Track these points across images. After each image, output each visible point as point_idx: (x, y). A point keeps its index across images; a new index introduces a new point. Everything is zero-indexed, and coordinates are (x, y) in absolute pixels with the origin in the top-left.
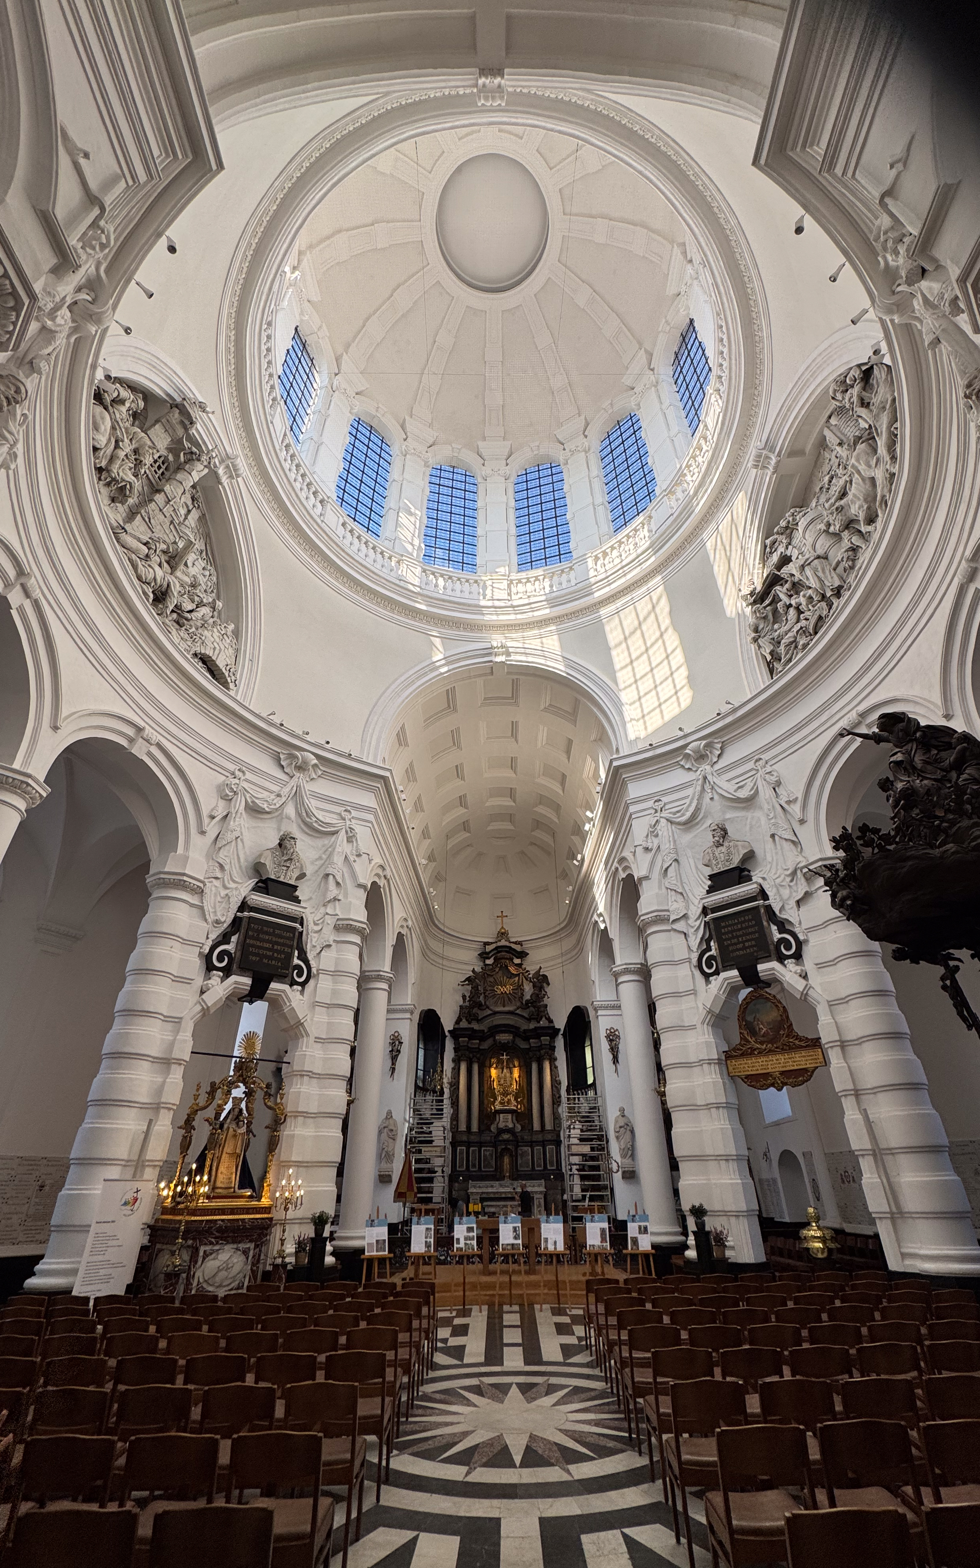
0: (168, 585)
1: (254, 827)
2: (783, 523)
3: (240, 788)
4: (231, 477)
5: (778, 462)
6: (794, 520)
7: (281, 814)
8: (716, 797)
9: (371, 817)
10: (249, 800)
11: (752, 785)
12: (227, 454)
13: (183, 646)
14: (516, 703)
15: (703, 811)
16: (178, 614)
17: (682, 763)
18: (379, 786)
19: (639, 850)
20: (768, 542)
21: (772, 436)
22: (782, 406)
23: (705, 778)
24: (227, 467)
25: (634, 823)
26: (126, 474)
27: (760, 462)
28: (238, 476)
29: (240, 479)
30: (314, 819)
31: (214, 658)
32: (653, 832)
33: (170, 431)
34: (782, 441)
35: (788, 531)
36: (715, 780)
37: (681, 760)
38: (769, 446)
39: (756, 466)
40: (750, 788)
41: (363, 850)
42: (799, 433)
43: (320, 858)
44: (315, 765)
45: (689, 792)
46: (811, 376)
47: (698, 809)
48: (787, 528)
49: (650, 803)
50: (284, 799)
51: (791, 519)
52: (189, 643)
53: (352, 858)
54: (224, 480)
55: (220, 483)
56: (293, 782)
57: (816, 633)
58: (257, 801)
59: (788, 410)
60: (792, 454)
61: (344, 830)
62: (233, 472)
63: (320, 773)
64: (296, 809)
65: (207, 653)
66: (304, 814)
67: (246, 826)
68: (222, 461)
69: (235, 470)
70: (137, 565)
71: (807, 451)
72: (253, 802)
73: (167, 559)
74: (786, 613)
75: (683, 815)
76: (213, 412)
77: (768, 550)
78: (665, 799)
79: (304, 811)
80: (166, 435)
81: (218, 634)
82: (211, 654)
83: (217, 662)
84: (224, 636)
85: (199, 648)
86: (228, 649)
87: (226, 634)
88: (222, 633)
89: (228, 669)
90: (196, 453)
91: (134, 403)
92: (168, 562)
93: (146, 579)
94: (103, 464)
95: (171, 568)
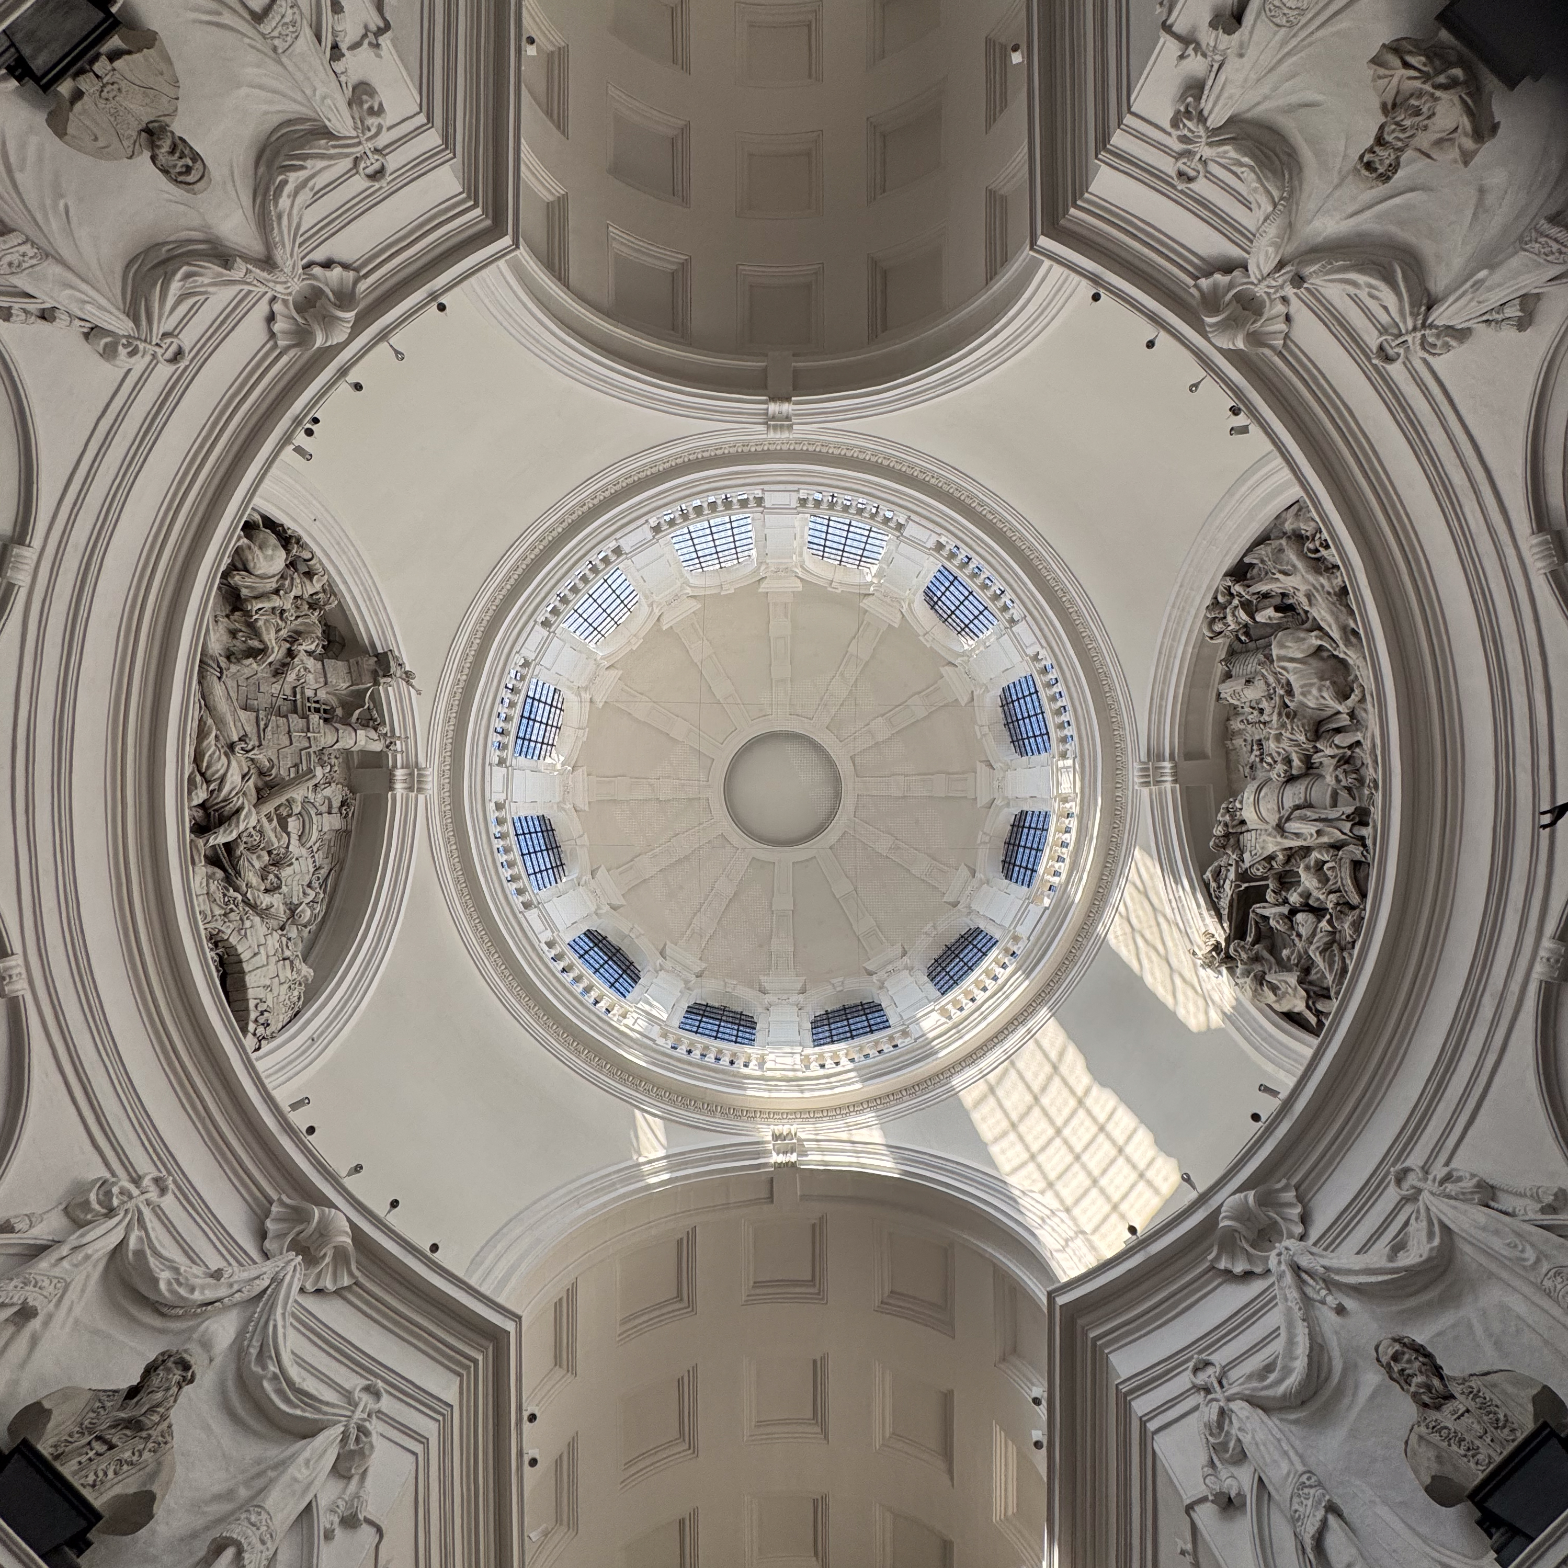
1: (96, 1332)
2: (1218, 831)
3: (130, 1205)
4: (411, 789)
5: (1175, 767)
6: (1233, 817)
7: (193, 1329)
8: (1350, 1304)
9: (428, 1428)
10: (132, 1243)
11: (1424, 1224)
12: (417, 763)
13: (201, 904)
14: (821, 1296)
15: (1336, 1353)
17: (1222, 1265)
18: (480, 1358)
19: (1206, 1515)
20: (1208, 875)
21: (1153, 742)
22: (1152, 699)
23: (1297, 1269)
24: (411, 775)
25: (1163, 1445)
26: (267, 629)
27: (1151, 777)
28: (420, 790)
29: (421, 798)
30: (273, 1368)
31: (247, 967)
32: (1224, 1446)
33: (354, 674)
34: (1169, 740)
35: (1232, 841)
36: (1326, 1262)
37: (1218, 1258)
38: (1155, 755)
39: (1147, 784)
40: (1424, 1234)
41: (370, 1510)
42: (1186, 728)
43: (229, 1495)
44: (341, 1256)
45: (1274, 1319)
46: (1173, 640)
47: (1317, 1350)
48: (1227, 836)
49: (1184, 1381)
50: (222, 1292)
51: (1227, 818)
52: (218, 911)
53: (325, 1520)
54: (399, 787)
55: (391, 789)
56: (269, 1268)
57: (1363, 895)
58: (152, 1261)
59: (1162, 699)
60: (1189, 756)
61: (340, 1428)
62: (415, 783)
63: (346, 1281)
64: (241, 1334)
65: (240, 950)
66: (254, 1351)
67: (77, 1311)
68: (406, 766)
69: (420, 783)
70: (208, 734)
71: (1209, 751)
72: (140, 1254)
73: (260, 784)
74: (1292, 928)
75: (1287, 1372)
76: (419, 693)
77: (1213, 885)
78: (1220, 1358)
79: (256, 1344)
80: (347, 678)
81: (277, 945)
82: (245, 956)
83: (247, 978)
84: (287, 962)
85: (229, 931)
86: (281, 984)
87: (292, 962)
88: (287, 953)
89: (260, 1009)
90: (375, 720)
91: (324, 591)
92: (258, 790)
93: (208, 767)
94: (244, 592)
95: (259, 799)
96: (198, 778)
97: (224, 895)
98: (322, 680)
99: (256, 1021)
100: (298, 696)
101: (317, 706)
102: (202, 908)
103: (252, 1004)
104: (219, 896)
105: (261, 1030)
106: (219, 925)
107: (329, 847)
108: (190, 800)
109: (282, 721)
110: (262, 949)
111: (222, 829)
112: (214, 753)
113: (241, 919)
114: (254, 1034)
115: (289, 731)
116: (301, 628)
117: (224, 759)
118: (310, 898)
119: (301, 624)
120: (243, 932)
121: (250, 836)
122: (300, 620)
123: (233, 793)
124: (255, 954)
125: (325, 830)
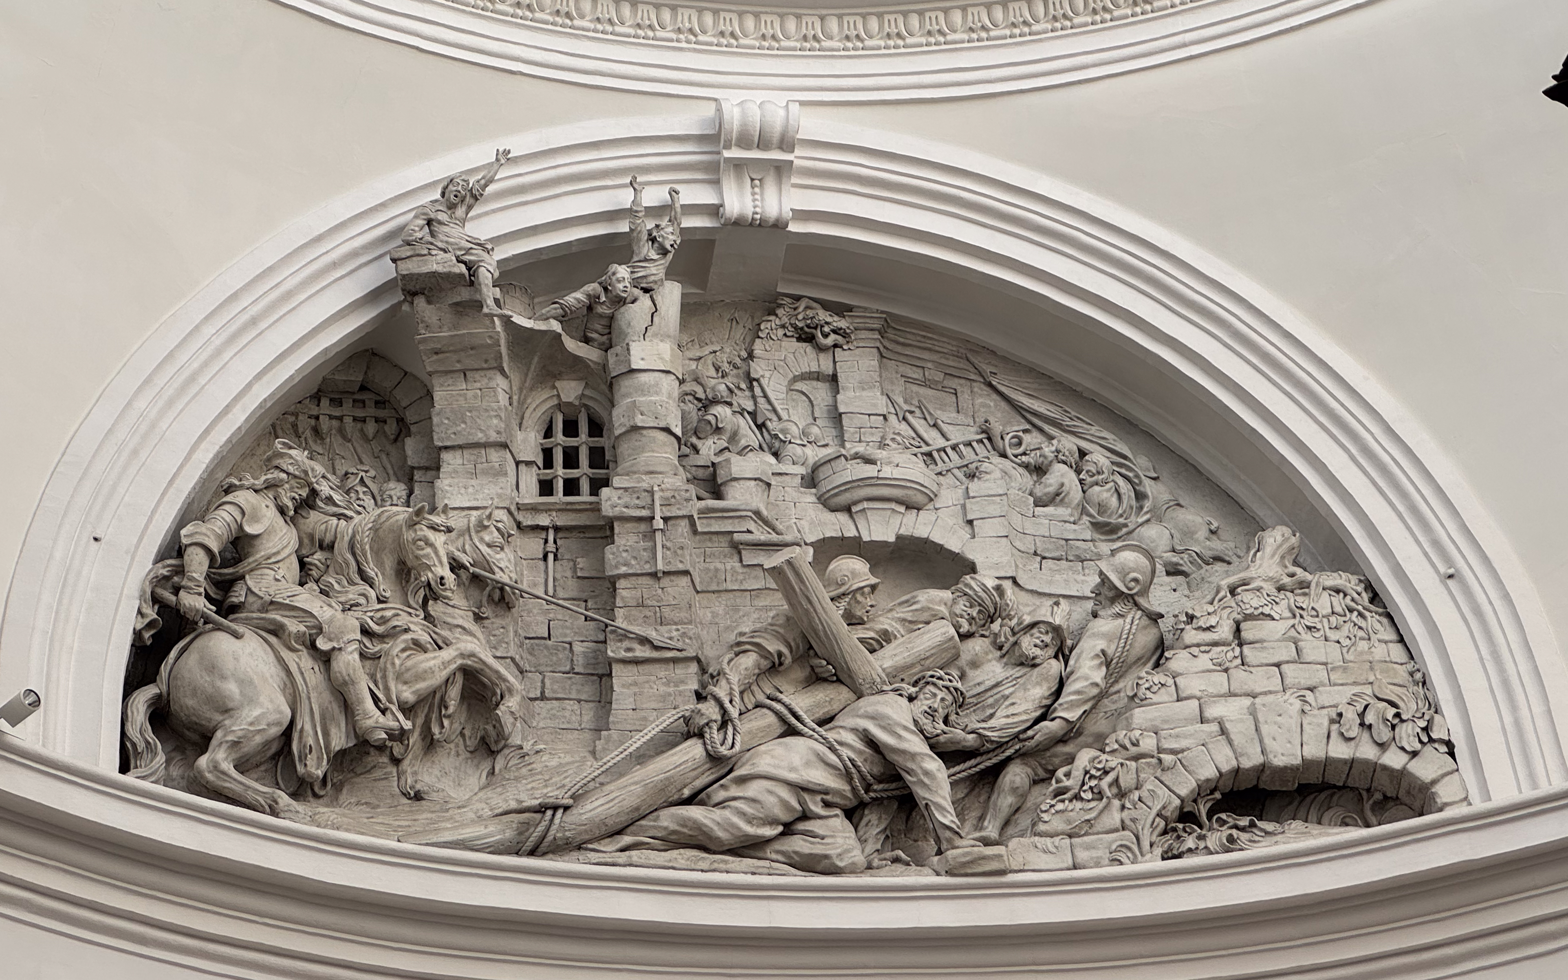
0: (872, 743)
4: (781, 169)
16: (1021, 755)
31: (1252, 759)
33: (469, 363)
55: (779, 226)
65: (1208, 772)
69: (763, 143)
73: (800, 674)
80: (480, 381)
81: (1204, 662)
82: (1225, 760)
83: (1279, 761)
84: (1249, 631)
85: (1163, 792)
86: (1299, 658)
87: (1248, 617)
88: (1225, 631)
89: (1354, 731)
90: (593, 299)
91: (271, 486)
92: (815, 679)
93: (772, 822)
94: (339, 740)
95: (839, 681)
96: (798, 844)
97: (1077, 797)
98: (495, 456)
99: (1382, 746)
100: (544, 520)
101: (558, 457)
102: (1102, 853)
103: (1340, 751)
104: (1077, 811)
105: (1407, 734)
106: (1146, 816)
107: (926, 383)
108: (852, 870)
109: (625, 592)
110: (1212, 712)
111: (920, 792)
112: (742, 814)
113: (1136, 758)
114: (1414, 754)
115: (654, 575)
116: (389, 563)
117: (753, 789)
118: (1070, 478)
119: (380, 564)
120: (1168, 758)
121: (931, 713)
122: (371, 570)
123: (833, 758)
124: (1223, 731)
125: (881, 405)
